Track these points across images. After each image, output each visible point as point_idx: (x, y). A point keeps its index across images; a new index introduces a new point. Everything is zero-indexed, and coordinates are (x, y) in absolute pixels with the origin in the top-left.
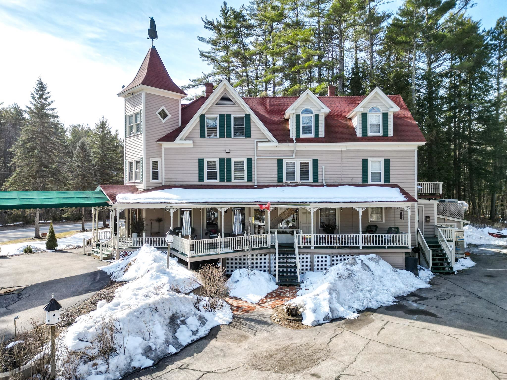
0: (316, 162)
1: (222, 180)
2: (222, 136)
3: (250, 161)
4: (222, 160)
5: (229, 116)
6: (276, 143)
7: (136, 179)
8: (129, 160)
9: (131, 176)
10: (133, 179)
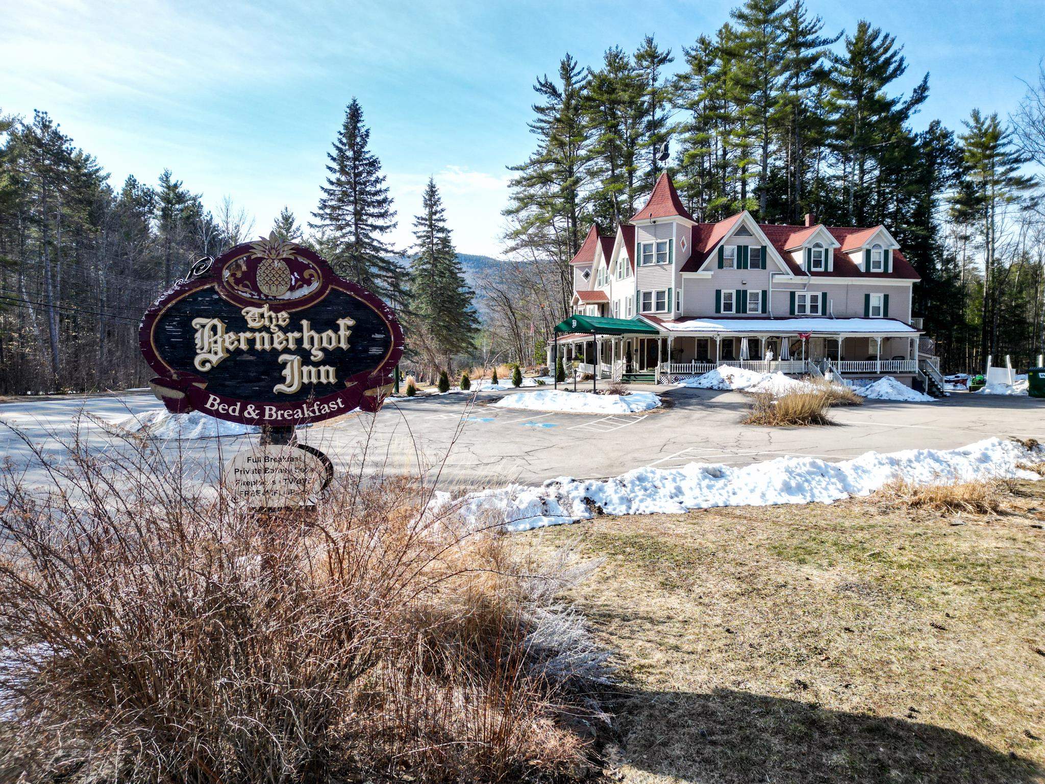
0: (824, 295)
1: (738, 311)
2: (739, 267)
3: (765, 293)
4: (738, 292)
5: (746, 247)
6: (792, 275)
7: (657, 310)
8: (643, 290)
9: (647, 307)
10: (650, 310)
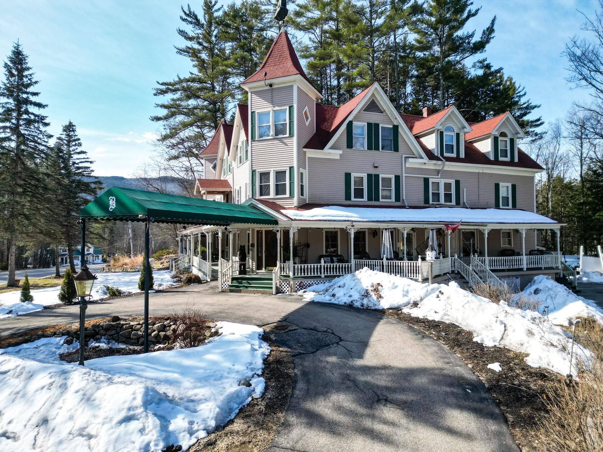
0: (457, 183)
1: (370, 199)
2: (370, 148)
3: (398, 179)
4: (369, 176)
5: (377, 125)
6: (426, 160)
7: (277, 194)
8: (260, 170)
9: (264, 190)
10: (268, 194)
